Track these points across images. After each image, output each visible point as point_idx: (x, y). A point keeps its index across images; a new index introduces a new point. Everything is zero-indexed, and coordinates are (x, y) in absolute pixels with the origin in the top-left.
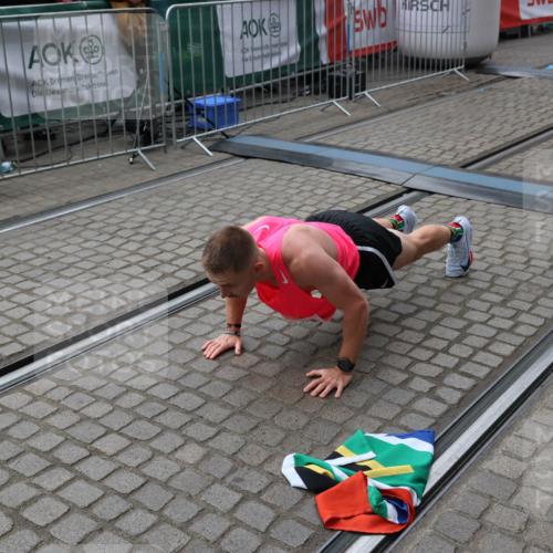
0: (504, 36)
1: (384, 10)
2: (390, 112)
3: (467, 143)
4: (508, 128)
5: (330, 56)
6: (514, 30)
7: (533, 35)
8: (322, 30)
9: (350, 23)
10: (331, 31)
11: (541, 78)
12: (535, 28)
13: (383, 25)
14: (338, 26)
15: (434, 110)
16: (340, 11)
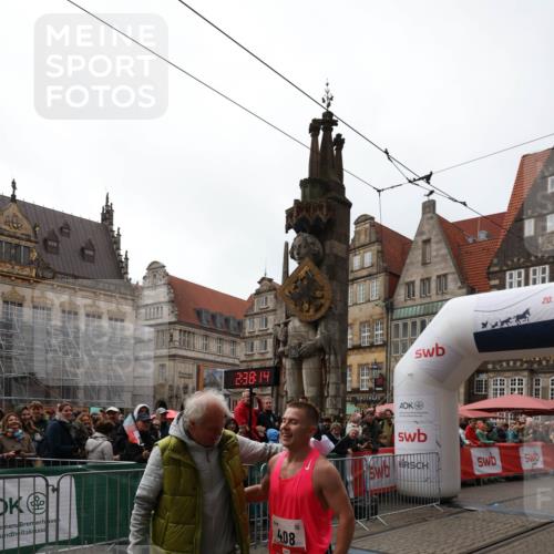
0: (464, 484)
1: (388, 467)
2: (394, 528)
3: (443, 549)
4: (468, 542)
5: (355, 494)
6: (470, 481)
7: (485, 483)
8: (350, 478)
9: (367, 474)
10: (355, 479)
11: (491, 512)
12: (486, 479)
13: (387, 476)
14: (360, 476)
15: (421, 529)
16: (361, 468)
